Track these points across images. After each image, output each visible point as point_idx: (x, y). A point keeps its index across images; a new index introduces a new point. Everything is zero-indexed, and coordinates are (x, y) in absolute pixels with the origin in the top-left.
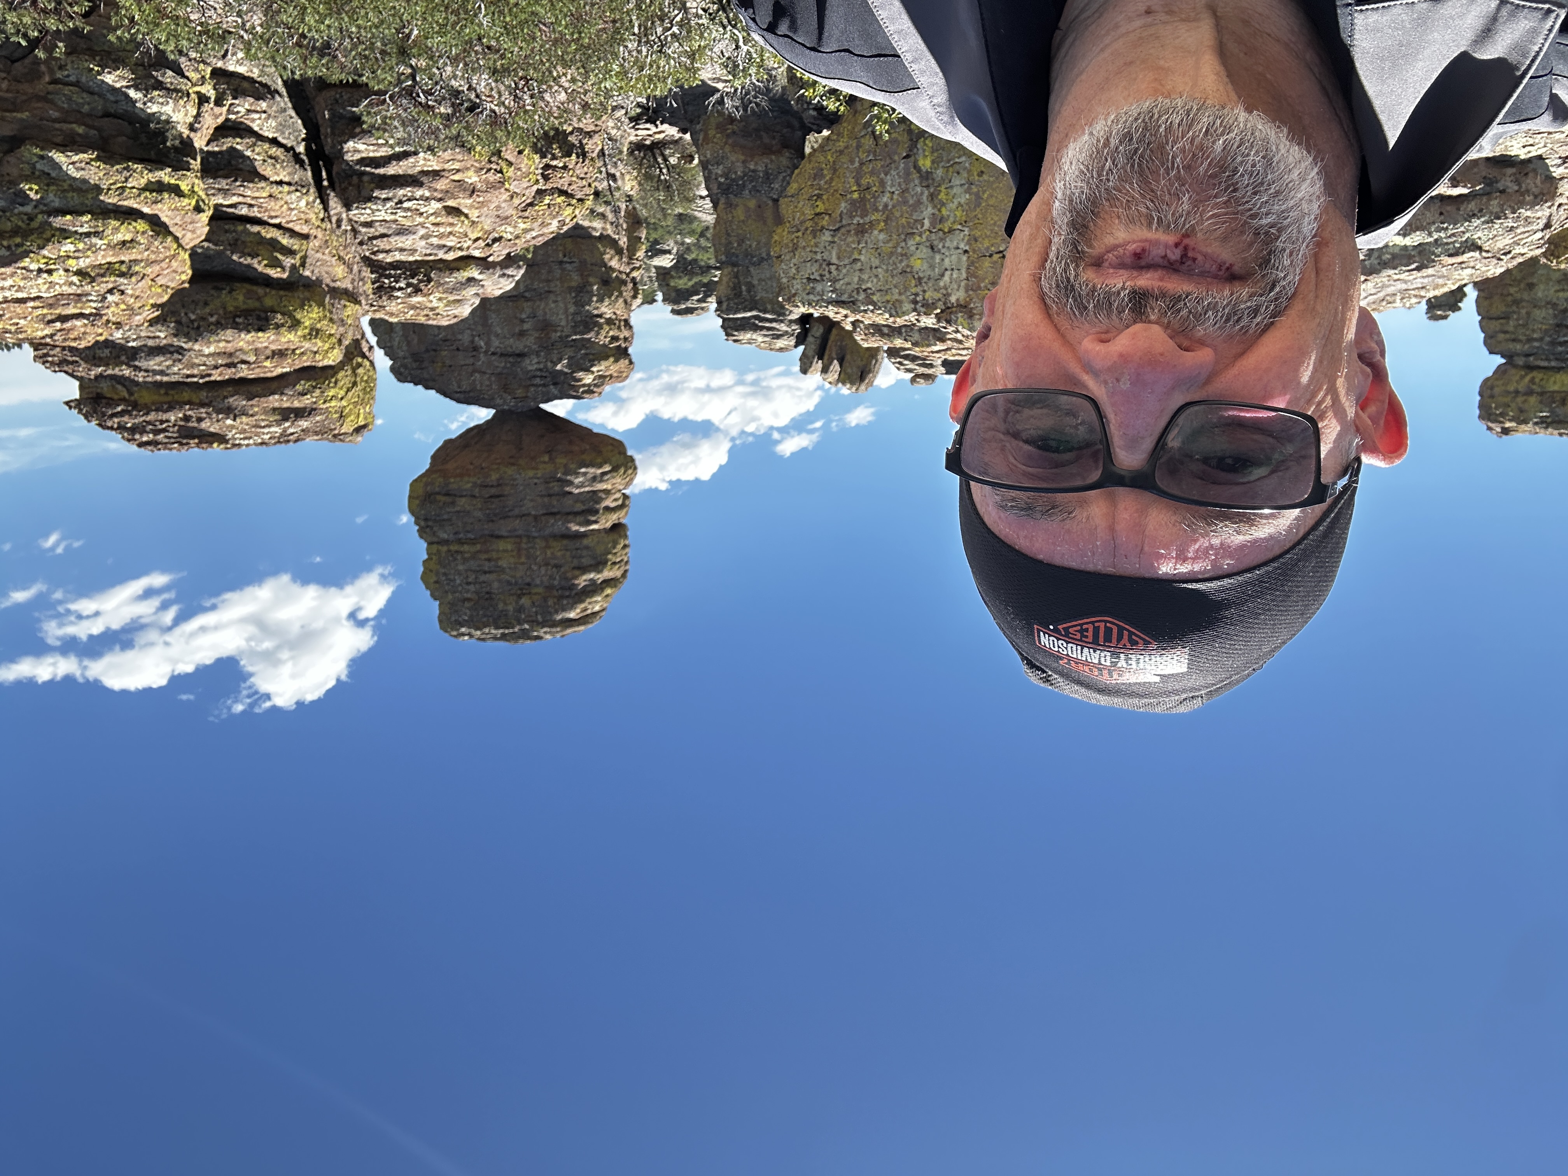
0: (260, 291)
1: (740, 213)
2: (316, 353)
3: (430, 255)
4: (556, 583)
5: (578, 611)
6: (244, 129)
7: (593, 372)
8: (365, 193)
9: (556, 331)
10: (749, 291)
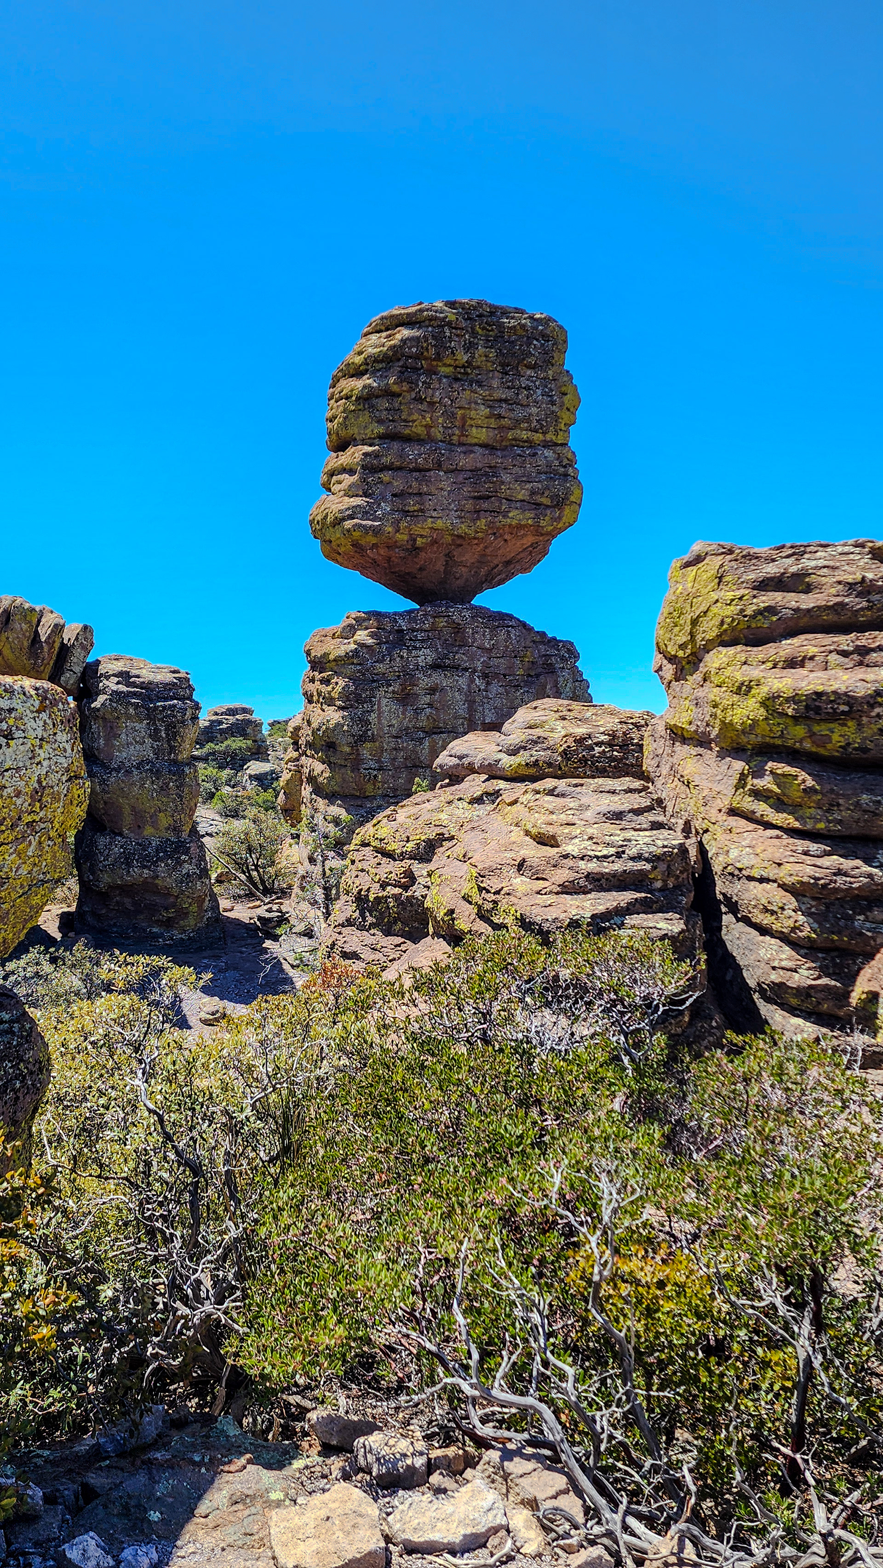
0: (808, 745)
1: (164, 821)
2: (745, 663)
3: (576, 786)
4: (423, 378)
5: (398, 336)
6: (803, 947)
7: (355, 642)
8: (662, 867)
9: (393, 692)
10: (157, 731)
